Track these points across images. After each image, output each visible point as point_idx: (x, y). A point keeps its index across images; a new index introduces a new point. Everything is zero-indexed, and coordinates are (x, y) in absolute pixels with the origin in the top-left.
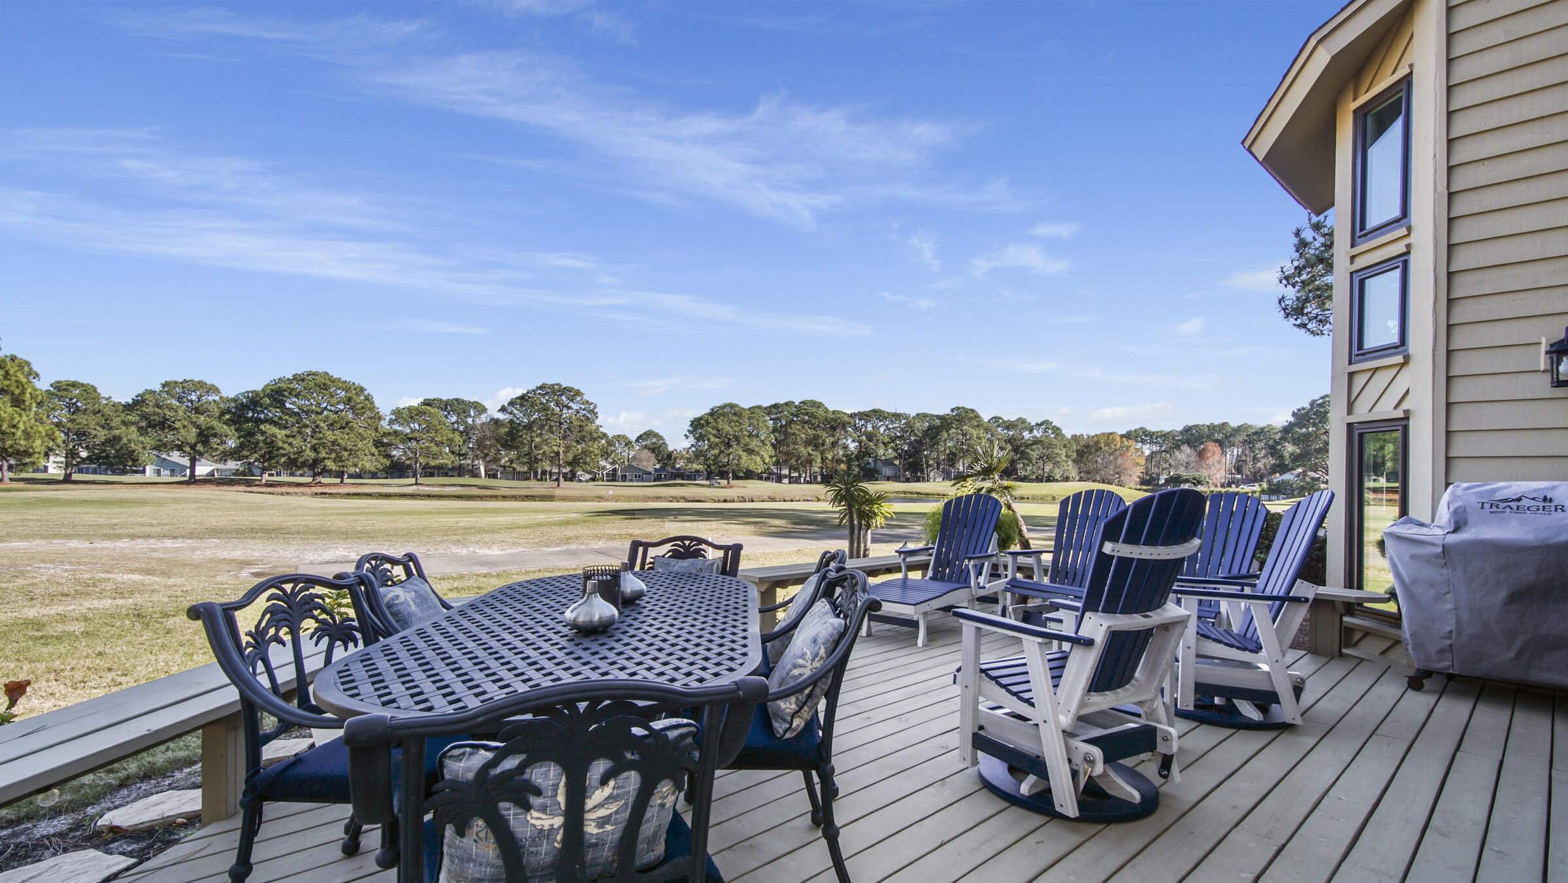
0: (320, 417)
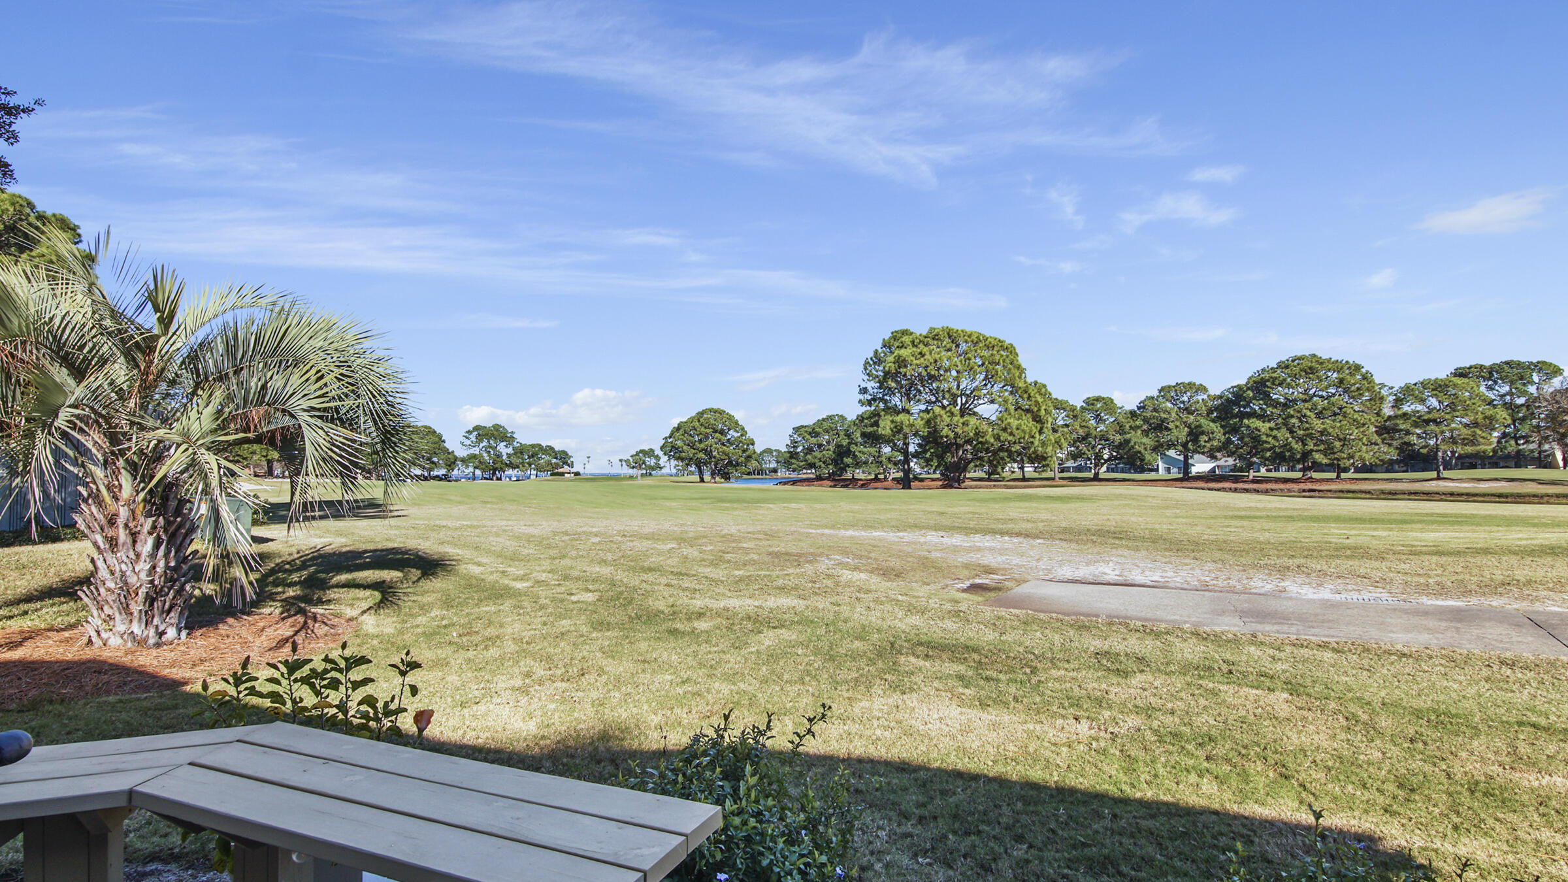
0: (1306, 405)
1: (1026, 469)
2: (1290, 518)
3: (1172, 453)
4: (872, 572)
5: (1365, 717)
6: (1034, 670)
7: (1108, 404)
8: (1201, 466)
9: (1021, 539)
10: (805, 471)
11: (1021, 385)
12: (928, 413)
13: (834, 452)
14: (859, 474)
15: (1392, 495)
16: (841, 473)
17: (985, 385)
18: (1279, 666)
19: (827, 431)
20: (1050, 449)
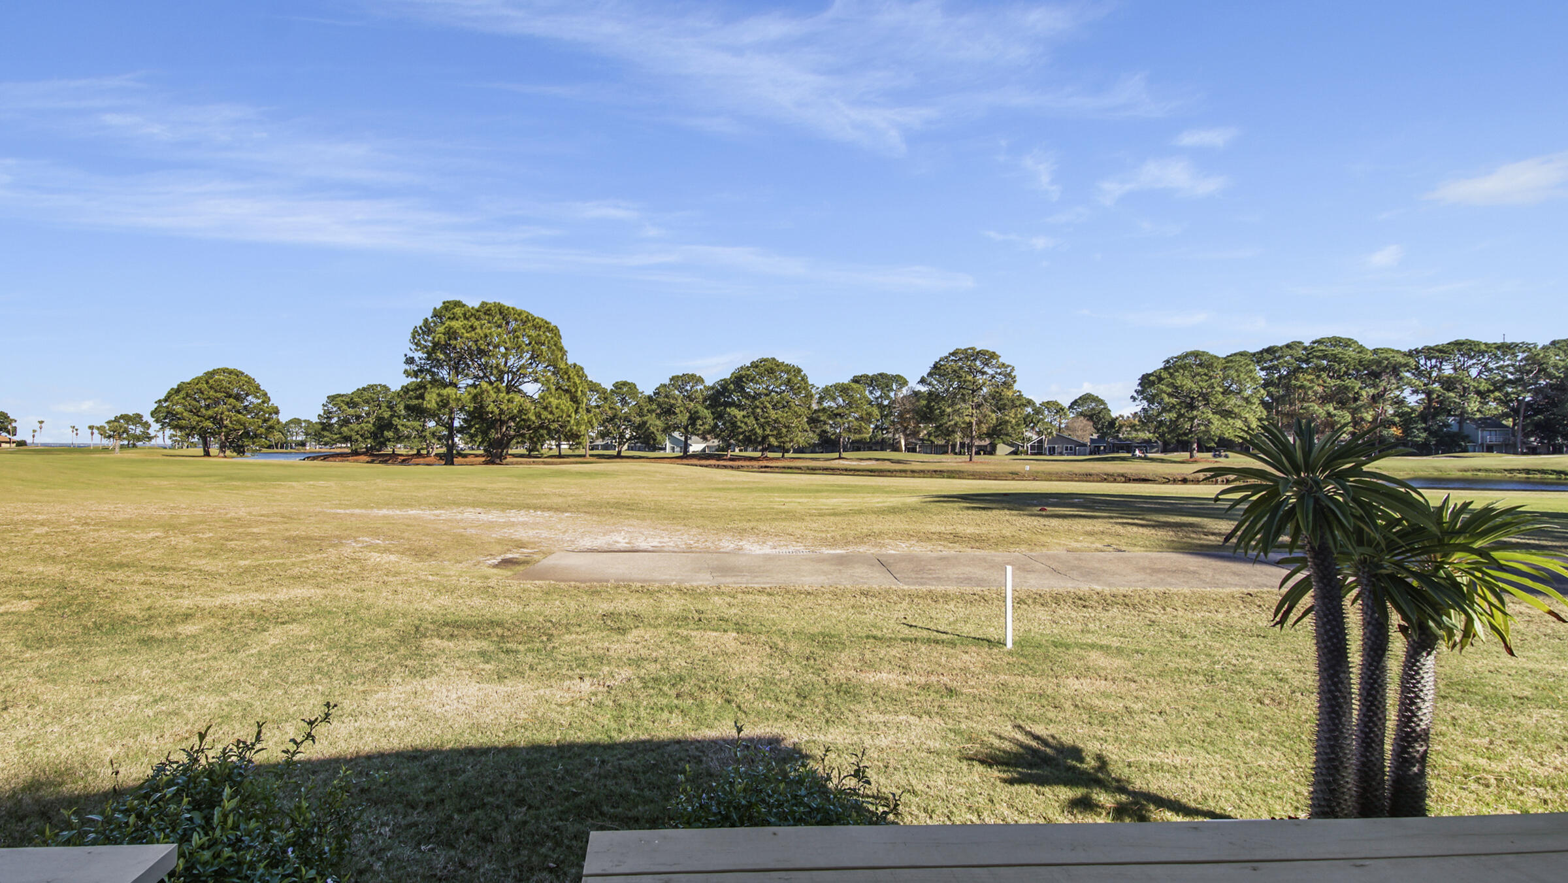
0: (768, 398)
1: (562, 447)
2: (751, 490)
3: (676, 434)
4: (403, 553)
5: (781, 645)
6: (550, 637)
7: (632, 387)
8: (696, 446)
9: (552, 513)
10: (339, 445)
11: (562, 366)
12: (476, 388)
13: (374, 425)
14: (401, 449)
15: (812, 470)
16: (381, 448)
17: (531, 364)
18: (733, 611)
19: (368, 403)
20: (583, 427)
